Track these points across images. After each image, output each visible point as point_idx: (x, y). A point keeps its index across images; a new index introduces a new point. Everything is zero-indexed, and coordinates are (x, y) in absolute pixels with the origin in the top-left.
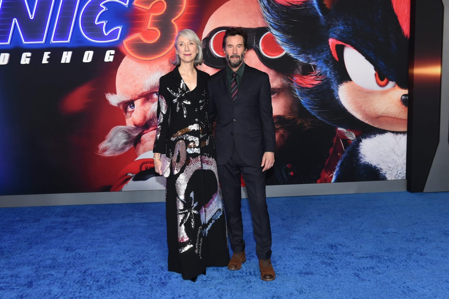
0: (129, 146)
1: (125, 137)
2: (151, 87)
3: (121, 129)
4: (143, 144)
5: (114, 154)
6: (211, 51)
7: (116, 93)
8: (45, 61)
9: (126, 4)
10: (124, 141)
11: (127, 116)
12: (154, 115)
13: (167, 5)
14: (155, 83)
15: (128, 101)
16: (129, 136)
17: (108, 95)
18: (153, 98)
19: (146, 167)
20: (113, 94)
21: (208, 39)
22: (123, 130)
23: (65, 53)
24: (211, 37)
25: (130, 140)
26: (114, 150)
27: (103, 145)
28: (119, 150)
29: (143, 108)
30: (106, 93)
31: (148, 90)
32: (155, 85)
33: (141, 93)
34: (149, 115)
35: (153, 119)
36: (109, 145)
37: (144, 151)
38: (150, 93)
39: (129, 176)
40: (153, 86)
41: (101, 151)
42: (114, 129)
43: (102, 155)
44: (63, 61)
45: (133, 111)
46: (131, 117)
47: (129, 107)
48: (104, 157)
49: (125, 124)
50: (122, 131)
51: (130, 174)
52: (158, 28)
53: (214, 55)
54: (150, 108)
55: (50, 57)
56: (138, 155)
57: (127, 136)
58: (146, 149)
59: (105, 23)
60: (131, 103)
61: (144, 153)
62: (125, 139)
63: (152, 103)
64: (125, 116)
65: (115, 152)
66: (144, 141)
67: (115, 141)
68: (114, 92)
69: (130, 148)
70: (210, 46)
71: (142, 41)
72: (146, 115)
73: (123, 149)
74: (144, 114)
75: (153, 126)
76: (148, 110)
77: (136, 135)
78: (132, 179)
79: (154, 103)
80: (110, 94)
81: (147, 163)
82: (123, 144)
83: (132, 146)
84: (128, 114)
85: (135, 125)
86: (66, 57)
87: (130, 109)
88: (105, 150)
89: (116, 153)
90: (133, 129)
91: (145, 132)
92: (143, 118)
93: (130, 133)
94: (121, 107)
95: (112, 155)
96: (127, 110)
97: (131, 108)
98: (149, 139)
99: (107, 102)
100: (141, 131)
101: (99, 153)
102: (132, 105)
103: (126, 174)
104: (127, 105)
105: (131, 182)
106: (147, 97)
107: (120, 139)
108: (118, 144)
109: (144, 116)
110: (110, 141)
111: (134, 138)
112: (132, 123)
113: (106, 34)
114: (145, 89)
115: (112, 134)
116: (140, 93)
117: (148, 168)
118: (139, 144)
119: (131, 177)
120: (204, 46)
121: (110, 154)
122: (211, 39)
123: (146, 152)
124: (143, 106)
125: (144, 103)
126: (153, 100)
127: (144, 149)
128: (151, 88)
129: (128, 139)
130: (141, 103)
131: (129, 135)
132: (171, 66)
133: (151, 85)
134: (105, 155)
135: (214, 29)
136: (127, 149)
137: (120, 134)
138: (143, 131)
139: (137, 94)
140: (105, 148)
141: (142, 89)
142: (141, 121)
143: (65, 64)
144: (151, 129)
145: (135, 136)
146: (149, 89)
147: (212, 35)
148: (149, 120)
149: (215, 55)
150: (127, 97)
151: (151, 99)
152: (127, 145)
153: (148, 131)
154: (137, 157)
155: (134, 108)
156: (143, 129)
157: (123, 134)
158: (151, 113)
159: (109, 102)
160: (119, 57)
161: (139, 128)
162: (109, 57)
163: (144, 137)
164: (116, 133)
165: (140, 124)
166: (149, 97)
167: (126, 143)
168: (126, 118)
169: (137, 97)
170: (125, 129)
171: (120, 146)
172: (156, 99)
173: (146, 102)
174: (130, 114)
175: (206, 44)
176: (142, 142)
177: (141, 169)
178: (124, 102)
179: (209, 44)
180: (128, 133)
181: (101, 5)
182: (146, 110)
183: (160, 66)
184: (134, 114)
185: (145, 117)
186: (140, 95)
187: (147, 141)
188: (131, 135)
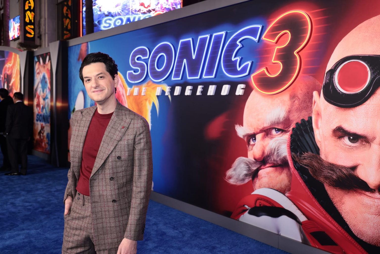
0: (248, 178)
1: (246, 169)
2: (271, 122)
3: (243, 160)
4: (259, 180)
5: (236, 183)
6: (335, 86)
7: (242, 126)
8: (198, 93)
9: (256, 40)
10: (245, 172)
11: (249, 149)
12: (271, 152)
13: (291, 36)
14: (275, 118)
15: (251, 134)
16: (249, 169)
17: (237, 127)
18: (272, 134)
19: (260, 203)
20: (241, 126)
21: (332, 72)
22: (245, 161)
23: (210, 86)
24: (337, 69)
25: (250, 172)
26: (237, 179)
27: (230, 172)
28: (240, 180)
29: (262, 142)
30: (236, 124)
31: (268, 126)
32: (275, 121)
33: (263, 128)
34: (267, 151)
35: (270, 156)
36: (233, 174)
37: (259, 186)
38: (270, 129)
39: (245, 208)
40: (273, 122)
41: (227, 178)
42: (238, 159)
43: (228, 182)
44: (208, 94)
45: (254, 145)
46: (252, 150)
47: (251, 140)
48: (229, 183)
49: (246, 156)
50: (244, 163)
51: (246, 206)
52: (281, 61)
53: (338, 90)
54: (268, 144)
55: (203, 90)
56: (254, 189)
57: (248, 168)
58: (261, 185)
59: (238, 59)
60: (253, 136)
61: (259, 188)
62: (246, 171)
63: (270, 139)
64: (248, 149)
65: (237, 181)
66: (260, 177)
67: (238, 170)
68: (241, 124)
69: (249, 180)
70: (334, 79)
71: (266, 75)
72: (264, 151)
73: (243, 180)
74: (263, 149)
75: (270, 163)
76: (266, 145)
77: (255, 169)
78: (248, 211)
79: (272, 139)
80: (238, 126)
81: (261, 200)
82: (244, 175)
83: (251, 179)
84: (250, 147)
85: (255, 159)
86: (211, 90)
87: (252, 143)
88: (230, 178)
89: (238, 183)
90: (253, 162)
91: (262, 167)
92: (262, 154)
93: (250, 166)
94: (245, 139)
95: (234, 184)
96: (250, 143)
97: (253, 141)
98: (265, 176)
99: (235, 132)
100: (259, 166)
101: (226, 179)
102: (254, 139)
103: (244, 205)
104: (250, 137)
105: (246, 214)
106: (267, 132)
107: (242, 170)
108: (240, 174)
109: (262, 151)
110: (235, 170)
111: (252, 171)
112: (253, 157)
113: (239, 69)
114: (266, 124)
115: (236, 164)
116: (261, 128)
117: (262, 205)
118: (256, 179)
119: (247, 210)
120: (328, 80)
121: (234, 182)
122: (336, 71)
123: (261, 188)
124: (263, 140)
125: (264, 138)
126: (272, 136)
127: (260, 185)
128: (271, 124)
129: (248, 171)
130: (262, 138)
131: (249, 167)
132: (291, 102)
133: (272, 121)
134: (230, 182)
135: (341, 59)
136: (247, 181)
137: (243, 165)
138: (261, 166)
139: (259, 129)
140: (231, 175)
141: (263, 124)
142: (259, 156)
143: (210, 96)
144: (267, 166)
145: (253, 169)
146: (270, 124)
147: (338, 67)
148: (267, 156)
149: (340, 91)
150: (251, 131)
151: (270, 134)
152: (246, 177)
153: (264, 167)
154: (253, 191)
155: (255, 141)
156: (261, 165)
157: (245, 166)
158: (269, 150)
159: (237, 133)
160: (248, 90)
161: (258, 163)
162: (239, 91)
163: (261, 172)
164: (239, 164)
165: (258, 159)
166: (269, 133)
167: (246, 175)
168: (248, 151)
169: (258, 131)
170: (247, 161)
171: (241, 177)
172: (274, 135)
173: (266, 137)
174: (251, 148)
175: (330, 77)
176: (259, 177)
177: (256, 204)
178: (248, 135)
179: (333, 78)
180: (248, 165)
181: (238, 42)
182: (265, 145)
183: (281, 101)
184: (254, 148)
185: (263, 153)
186: (261, 129)
187: (263, 177)
188: (251, 168)
